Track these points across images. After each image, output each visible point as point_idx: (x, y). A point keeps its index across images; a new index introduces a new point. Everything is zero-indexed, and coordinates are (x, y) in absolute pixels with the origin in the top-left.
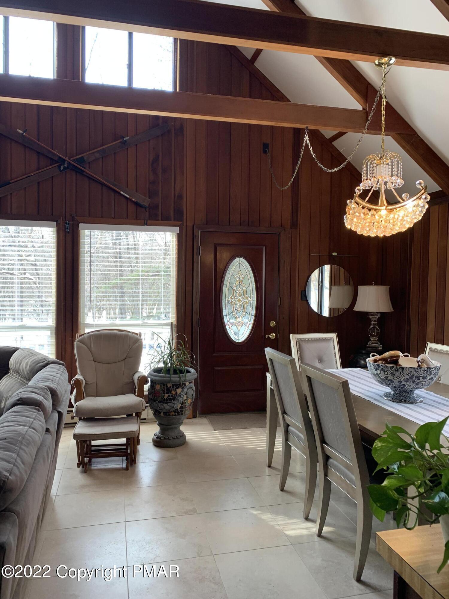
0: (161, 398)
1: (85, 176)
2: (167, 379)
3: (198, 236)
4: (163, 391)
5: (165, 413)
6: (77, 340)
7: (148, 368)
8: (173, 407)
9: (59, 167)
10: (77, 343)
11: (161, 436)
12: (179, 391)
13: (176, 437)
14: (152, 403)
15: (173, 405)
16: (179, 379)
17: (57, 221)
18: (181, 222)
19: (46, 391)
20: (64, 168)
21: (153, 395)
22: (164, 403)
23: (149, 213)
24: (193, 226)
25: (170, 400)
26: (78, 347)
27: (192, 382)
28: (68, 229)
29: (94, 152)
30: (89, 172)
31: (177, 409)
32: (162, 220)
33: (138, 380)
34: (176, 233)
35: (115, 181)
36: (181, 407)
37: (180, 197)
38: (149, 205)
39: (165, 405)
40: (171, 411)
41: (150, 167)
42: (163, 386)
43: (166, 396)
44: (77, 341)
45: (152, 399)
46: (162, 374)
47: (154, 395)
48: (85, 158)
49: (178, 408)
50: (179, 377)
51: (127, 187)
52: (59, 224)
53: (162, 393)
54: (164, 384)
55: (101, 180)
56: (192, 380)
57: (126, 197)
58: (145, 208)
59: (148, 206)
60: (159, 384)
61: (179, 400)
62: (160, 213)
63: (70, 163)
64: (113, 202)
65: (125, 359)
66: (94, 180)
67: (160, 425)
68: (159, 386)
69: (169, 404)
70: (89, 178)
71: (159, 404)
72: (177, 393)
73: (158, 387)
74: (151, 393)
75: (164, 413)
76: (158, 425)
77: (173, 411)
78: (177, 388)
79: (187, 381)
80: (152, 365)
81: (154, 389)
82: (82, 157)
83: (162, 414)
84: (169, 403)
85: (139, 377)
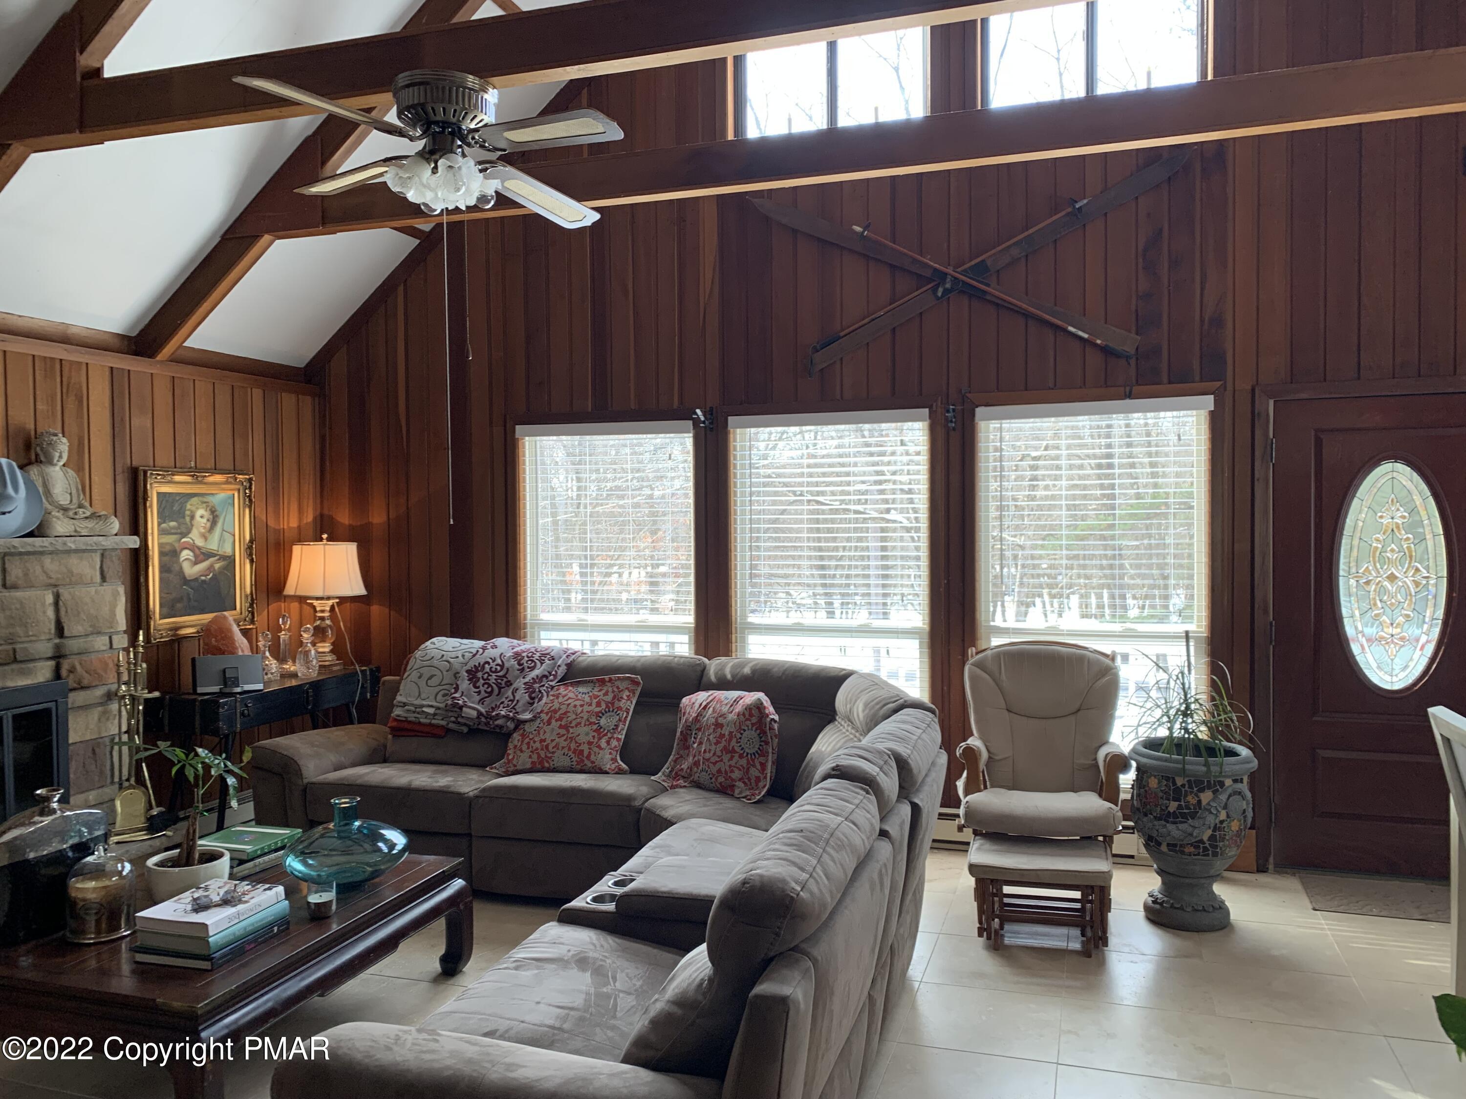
0: (1161, 809)
1: (990, 301)
2: (1176, 765)
3: (1268, 415)
4: (1165, 793)
5: (1171, 846)
6: (971, 661)
7: (1133, 735)
8: (1191, 835)
9: (935, 290)
10: (970, 669)
11: (1165, 899)
12: (1206, 797)
13: (1201, 908)
14: (1139, 819)
15: (1190, 830)
16: (1204, 769)
17: (930, 407)
18: (1221, 383)
19: (887, 757)
20: (946, 291)
21: (1141, 800)
22: (1168, 822)
23: (1137, 369)
24: (1253, 390)
25: (1184, 816)
26: (973, 678)
27: (1242, 779)
28: (951, 422)
29: (1009, 247)
30: (997, 293)
31: (1201, 841)
32: (1170, 382)
33: (1105, 761)
34: (1207, 411)
35: (1056, 305)
36: (1212, 838)
37: (1218, 322)
38: (1137, 349)
39: (1170, 827)
40: (1185, 842)
41: (1141, 260)
42: (1165, 782)
43: (1173, 806)
44: (972, 664)
45: (1138, 809)
46: (1163, 753)
47: (1144, 800)
48: (989, 263)
49: (1205, 838)
50: (1206, 764)
51: (1085, 315)
52: (936, 411)
53: (1162, 798)
54: (1168, 777)
55: (1025, 306)
56: (1243, 775)
57: (1081, 338)
58: (1128, 358)
59: (1133, 352)
60: (1155, 776)
61: (1205, 818)
62: (1164, 366)
63: (956, 278)
64: (1052, 353)
65: (1079, 710)
66: (1008, 309)
67: (1161, 872)
68: (1156, 781)
69: (1181, 826)
70: (997, 305)
71: (1156, 823)
72: (1199, 802)
73: (1153, 783)
74: (1139, 795)
75: (1168, 845)
76: (1158, 873)
77: (1192, 845)
78: (1202, 790)
79: (1228, 777)
80: (1141, 730)
81: (1144, 787)
82: (983, 261)
83: (1164, 848)
84: (1181, 822)
85: (1107, 755)
